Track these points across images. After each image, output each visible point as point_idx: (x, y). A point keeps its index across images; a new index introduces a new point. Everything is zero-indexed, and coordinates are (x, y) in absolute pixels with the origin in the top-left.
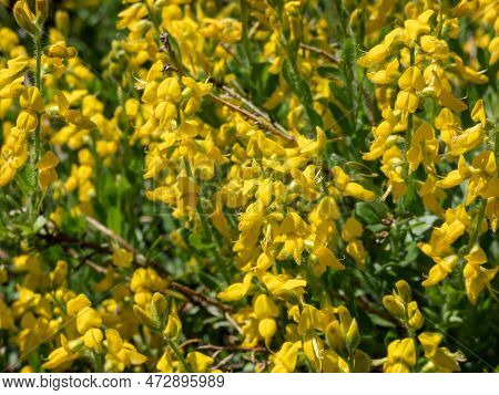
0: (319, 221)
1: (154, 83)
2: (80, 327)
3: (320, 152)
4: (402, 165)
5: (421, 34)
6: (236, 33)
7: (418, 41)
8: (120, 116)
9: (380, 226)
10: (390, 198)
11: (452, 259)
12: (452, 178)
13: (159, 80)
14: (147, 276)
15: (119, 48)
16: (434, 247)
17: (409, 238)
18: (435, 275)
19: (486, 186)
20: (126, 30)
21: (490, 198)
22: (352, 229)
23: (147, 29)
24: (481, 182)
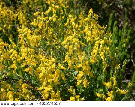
0: (56, 74)
1: (22, 49)
2: (9, 98)
3: (55, 61)
4: (71, 63)
5: (73, 38)
6: (40, 38)
7: (72, 40)
8: (20, 54)
9: (68, 74)
10: (69, 69)
11: (81, 80)
12: (80, 66)
13: (23, 49)
14: (25, 85)
15: (19, 42)
16: (78, 78)
17: (74, 75)
18: (78, 84)
19: (86, 67)
20: (20, 38)
21: (87, 70)
22: (63, 75)
23: (24, 38)
24: (85, 67)
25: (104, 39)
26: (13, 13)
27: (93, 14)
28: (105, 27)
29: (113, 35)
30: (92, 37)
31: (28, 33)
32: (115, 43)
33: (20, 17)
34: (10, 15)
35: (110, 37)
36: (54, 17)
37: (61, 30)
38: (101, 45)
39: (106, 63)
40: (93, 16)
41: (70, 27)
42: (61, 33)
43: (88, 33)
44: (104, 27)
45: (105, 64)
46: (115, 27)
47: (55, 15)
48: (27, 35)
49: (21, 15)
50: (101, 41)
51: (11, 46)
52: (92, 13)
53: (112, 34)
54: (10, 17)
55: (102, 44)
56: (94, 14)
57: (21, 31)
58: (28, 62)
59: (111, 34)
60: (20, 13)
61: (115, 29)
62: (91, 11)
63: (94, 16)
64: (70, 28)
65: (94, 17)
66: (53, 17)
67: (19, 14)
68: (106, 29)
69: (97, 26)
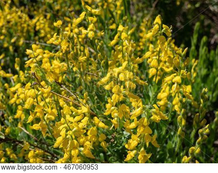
0: (90, 136)
4: (117, 117)
5: (119, 73)
6: (65, 68)
7: (118, 76)
9: (111, 137)
10: (114, 128)
11: (135, 151)
12: (132, 125)
13: (29, 89)
15: (27, 73)
16: (129, 146)
18: (129, 158)
19: (144, 130)
20: (30, 67)
21: (146, 134)
22: (102, 137)
23: (36, 66)
24: (142, 129)
25: (181, 73)
26: (27, 19)
27: (162, 25)
28: (183, 51)
29: (198, 63)
30: (159, 68)
31: (43, 58)
32: (201, 76)
33: (39, 25)
34: (23, 22)
35: (193, 67)
36: (91, 30)
37: (102, 54)
38: (175, 85)
39: (183, 119)
40: (162, 28)
41: (119, 48)
42: (102, 60)
43: (152, 60)
44: (181, 52)
45: (181, 119)
46: (203, 48)
47: (93, 27)
48: (43, 61)
49: (42, 22)
50: (175, 76)
51: (18, 77)
52: (159, 24)
53: (197, 61)
54: (23, 25)
55: (177, 83)
56: (164, 26)
57: (31, 54)
58: (38, 114)
59: (195, 62)
60: (40, 18)
61: (203, 51)
62: (158, 20)
63: (164, 29)
64: (119, 50)
65: (163, 31)
66: (89, 29)
67: (38, 20)
68: (184, 55)
69: (170, 47)
